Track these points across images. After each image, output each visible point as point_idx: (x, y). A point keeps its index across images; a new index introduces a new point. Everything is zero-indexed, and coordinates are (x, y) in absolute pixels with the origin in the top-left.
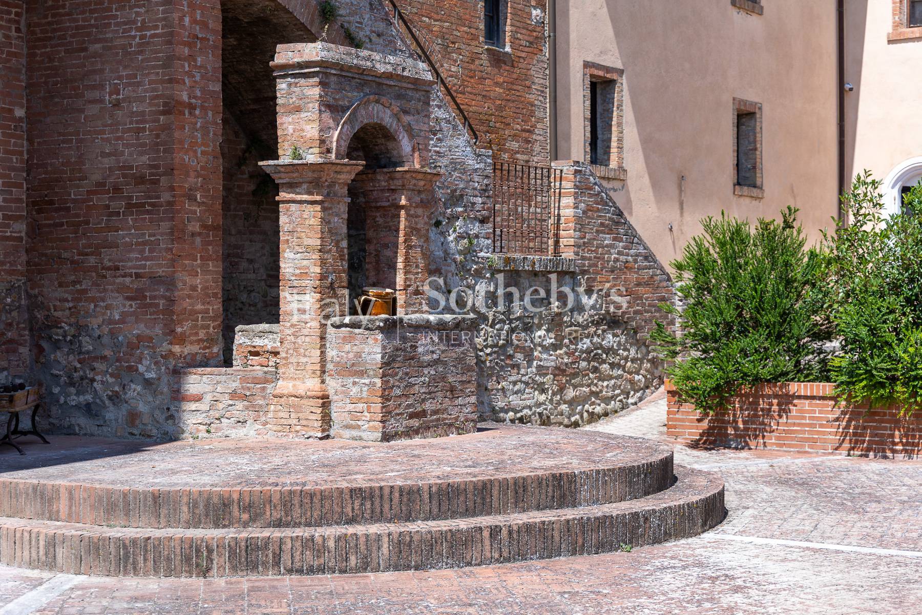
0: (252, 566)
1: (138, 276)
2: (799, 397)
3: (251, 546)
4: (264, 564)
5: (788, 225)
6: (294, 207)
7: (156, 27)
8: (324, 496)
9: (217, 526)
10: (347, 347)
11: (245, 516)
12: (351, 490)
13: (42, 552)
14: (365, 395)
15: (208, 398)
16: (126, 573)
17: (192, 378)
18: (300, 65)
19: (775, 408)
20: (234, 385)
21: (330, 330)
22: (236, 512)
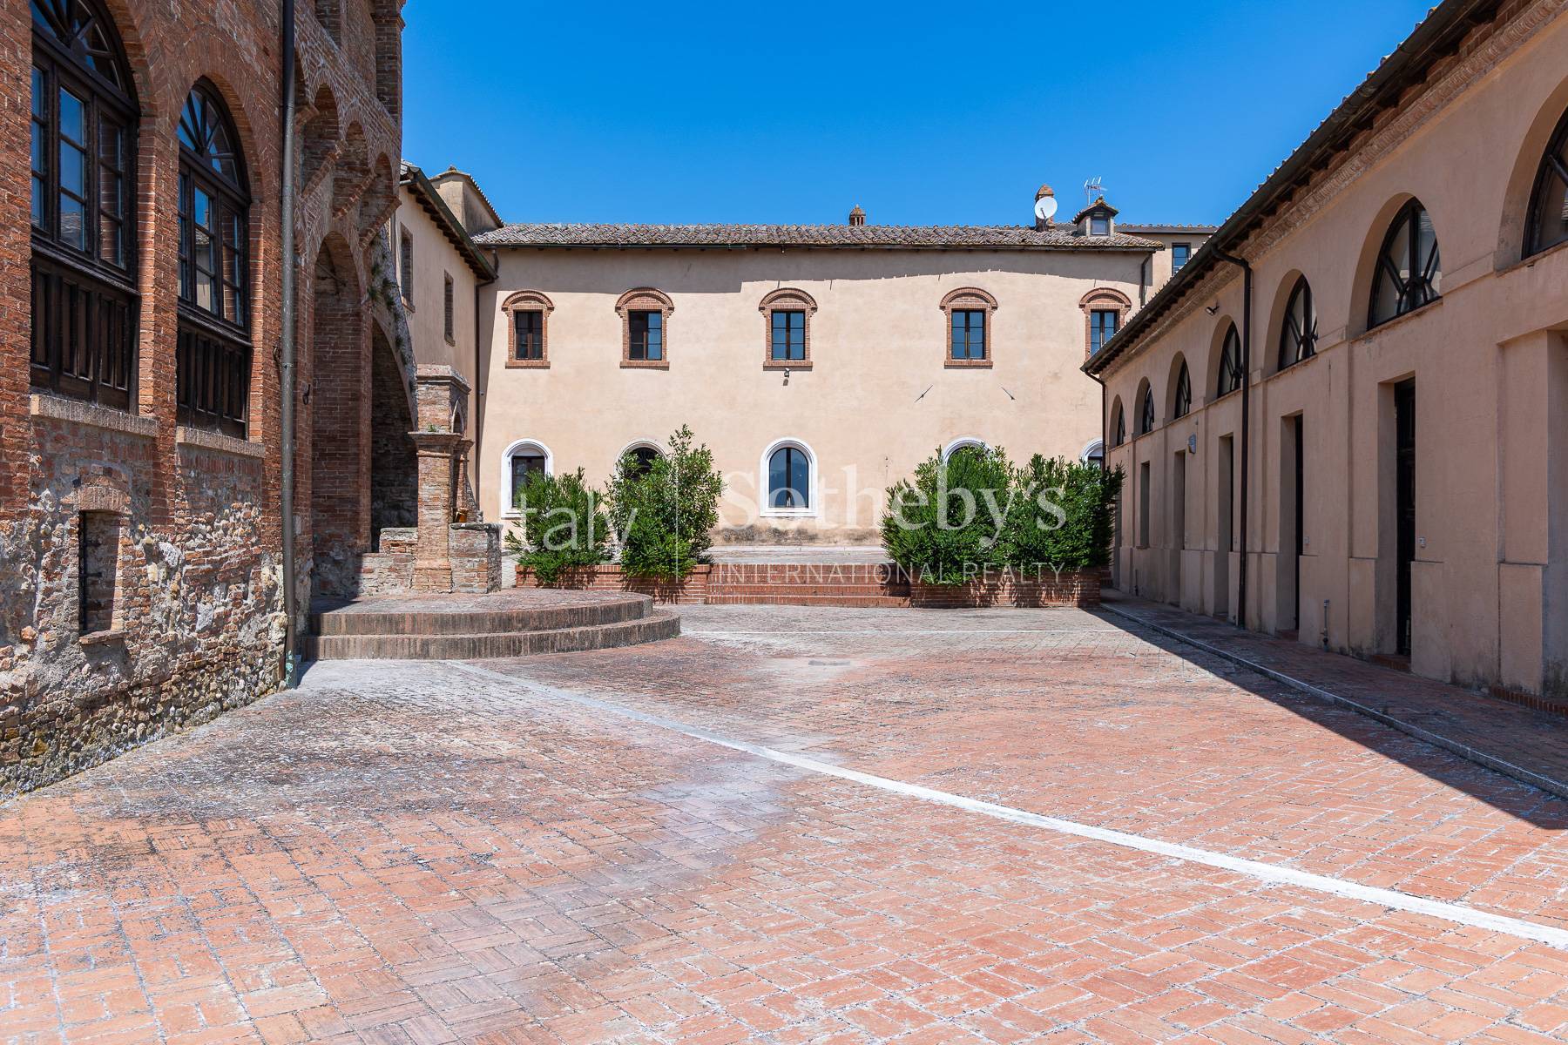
0: (541, 649)
1: (329, 497)
2: (600, 573)
3: (541, 639)
4: (547, 648)
5: (580, 477)
6: (429, 459)
7: (347, 348)
8: (558, 613)
9: (505, 631)
10: (464, 541)
11: (520, 625)
12: (570, 610)
13: (418, 649)
14: (476, 567)
15: (377, 571)
16: (474, 657)
17: (368, 559)
18: (437, 378)
19: (585, 579)
20: (391, 563)
21: (451, 530)
22: (515, 624)
